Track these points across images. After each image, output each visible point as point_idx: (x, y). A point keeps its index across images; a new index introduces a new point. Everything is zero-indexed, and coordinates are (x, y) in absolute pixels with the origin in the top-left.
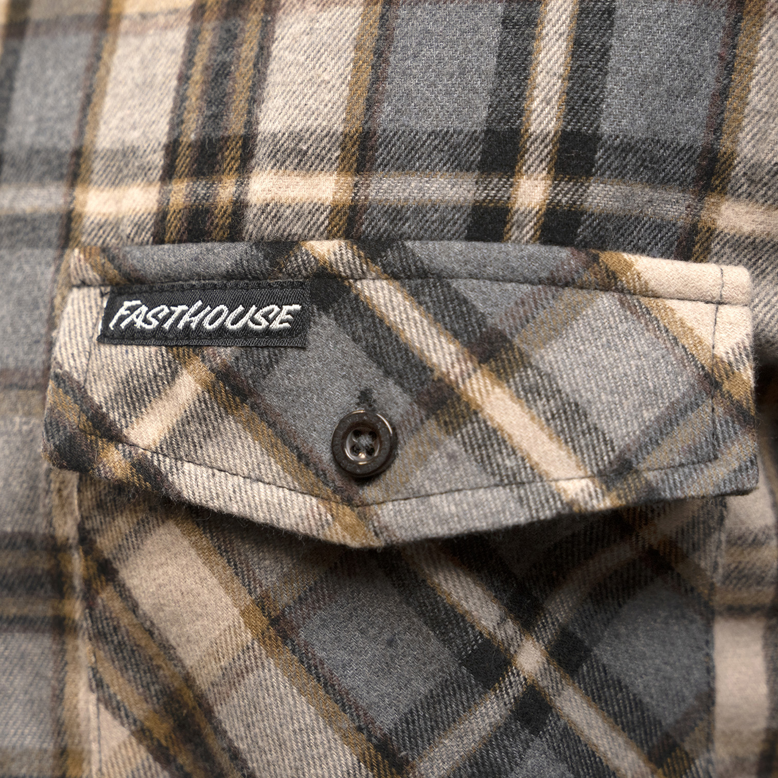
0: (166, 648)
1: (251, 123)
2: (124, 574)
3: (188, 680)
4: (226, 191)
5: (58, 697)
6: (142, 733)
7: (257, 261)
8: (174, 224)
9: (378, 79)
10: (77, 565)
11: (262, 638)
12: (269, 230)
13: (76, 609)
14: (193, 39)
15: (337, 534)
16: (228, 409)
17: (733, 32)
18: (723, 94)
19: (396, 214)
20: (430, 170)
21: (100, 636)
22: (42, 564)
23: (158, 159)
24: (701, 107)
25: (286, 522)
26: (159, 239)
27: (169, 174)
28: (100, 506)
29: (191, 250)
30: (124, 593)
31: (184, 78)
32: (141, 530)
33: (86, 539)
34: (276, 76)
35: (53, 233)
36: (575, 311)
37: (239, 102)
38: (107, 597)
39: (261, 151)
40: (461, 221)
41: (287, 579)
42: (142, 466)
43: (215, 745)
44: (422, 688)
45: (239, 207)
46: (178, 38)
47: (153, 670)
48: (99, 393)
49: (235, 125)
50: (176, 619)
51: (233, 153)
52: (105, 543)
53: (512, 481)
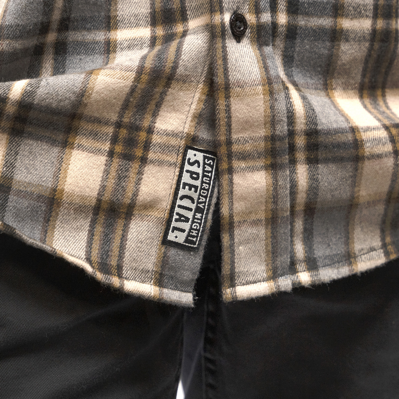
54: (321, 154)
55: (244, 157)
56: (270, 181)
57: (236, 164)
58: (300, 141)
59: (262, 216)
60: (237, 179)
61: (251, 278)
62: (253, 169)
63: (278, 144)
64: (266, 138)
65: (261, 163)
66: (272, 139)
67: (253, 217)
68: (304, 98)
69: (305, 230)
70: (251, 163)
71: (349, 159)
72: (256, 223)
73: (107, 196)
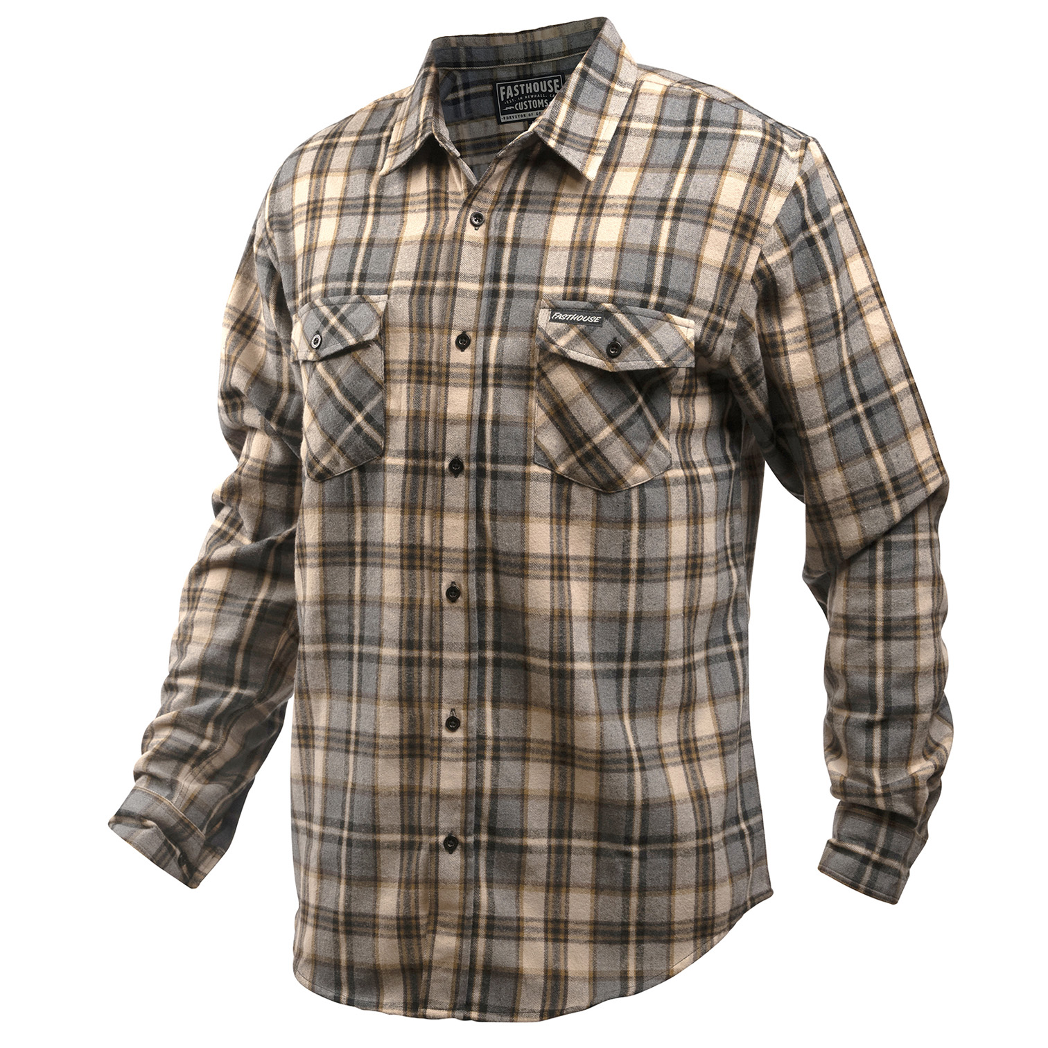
0: (557, 394)
1: (588, 275)
2: (549, 376)
3: (562, 401)
4: (582, 290)
5: (527, 404)
6: (547, 413)
7: (591, 306)
8: (568, 296)
9: (619, 269)
10: (536, 373)
11: (584, 391)
12: (594, 300)
13: (534, 384)
14: (571, 254)
15: (607, 368)
16: (583, 339)
17: (696, 270)
18: (694, 283)
19: (624, 299)
20: (632, 291)
21: (540, 390)
22: (525, 373)
23: (563, 281)
24: (689, 285)
25: (595, 365)
26: (564, 299)
27: (566, 284)
28: (545, 359)
29: (573, 303)
30: (548, 380)
31: (569, 263)
32: (556, 365)
33: (539, 367)
34: (594, 265)
35: (533, 295)
36: (661, 325)
37: (585, 270)
38: (543, 381)
39: (591, 282)
40: (639, 303)
41: (591, 378)
42: (560, 350)
43: (567, 416)
44: (617, 404)
45: (586, 294)
46: (567, 253)
47: (553, 399)
48: (549, 333)
49: (584, 275)
50: (562, 387)
51: (583, 282)
52: (545, 368)
53: (646, 360)
54: (496, 933)
55: (445, 925)
56: (459, 944)
57: (439, 928)
58: (483, 922)
59: (451, 967)
60: (438, 938)
61: (438, 1006)
62: (449, 934)
63: (466, 922)
64: (459, 916)
65: (454, 931)
66: (463, 917)
67: (445, 966)
68: (490, 894)
69: (483, 984)
70: (448, 930)
71: (513, 938)
72: (447, 970)
73: (405, 962)
